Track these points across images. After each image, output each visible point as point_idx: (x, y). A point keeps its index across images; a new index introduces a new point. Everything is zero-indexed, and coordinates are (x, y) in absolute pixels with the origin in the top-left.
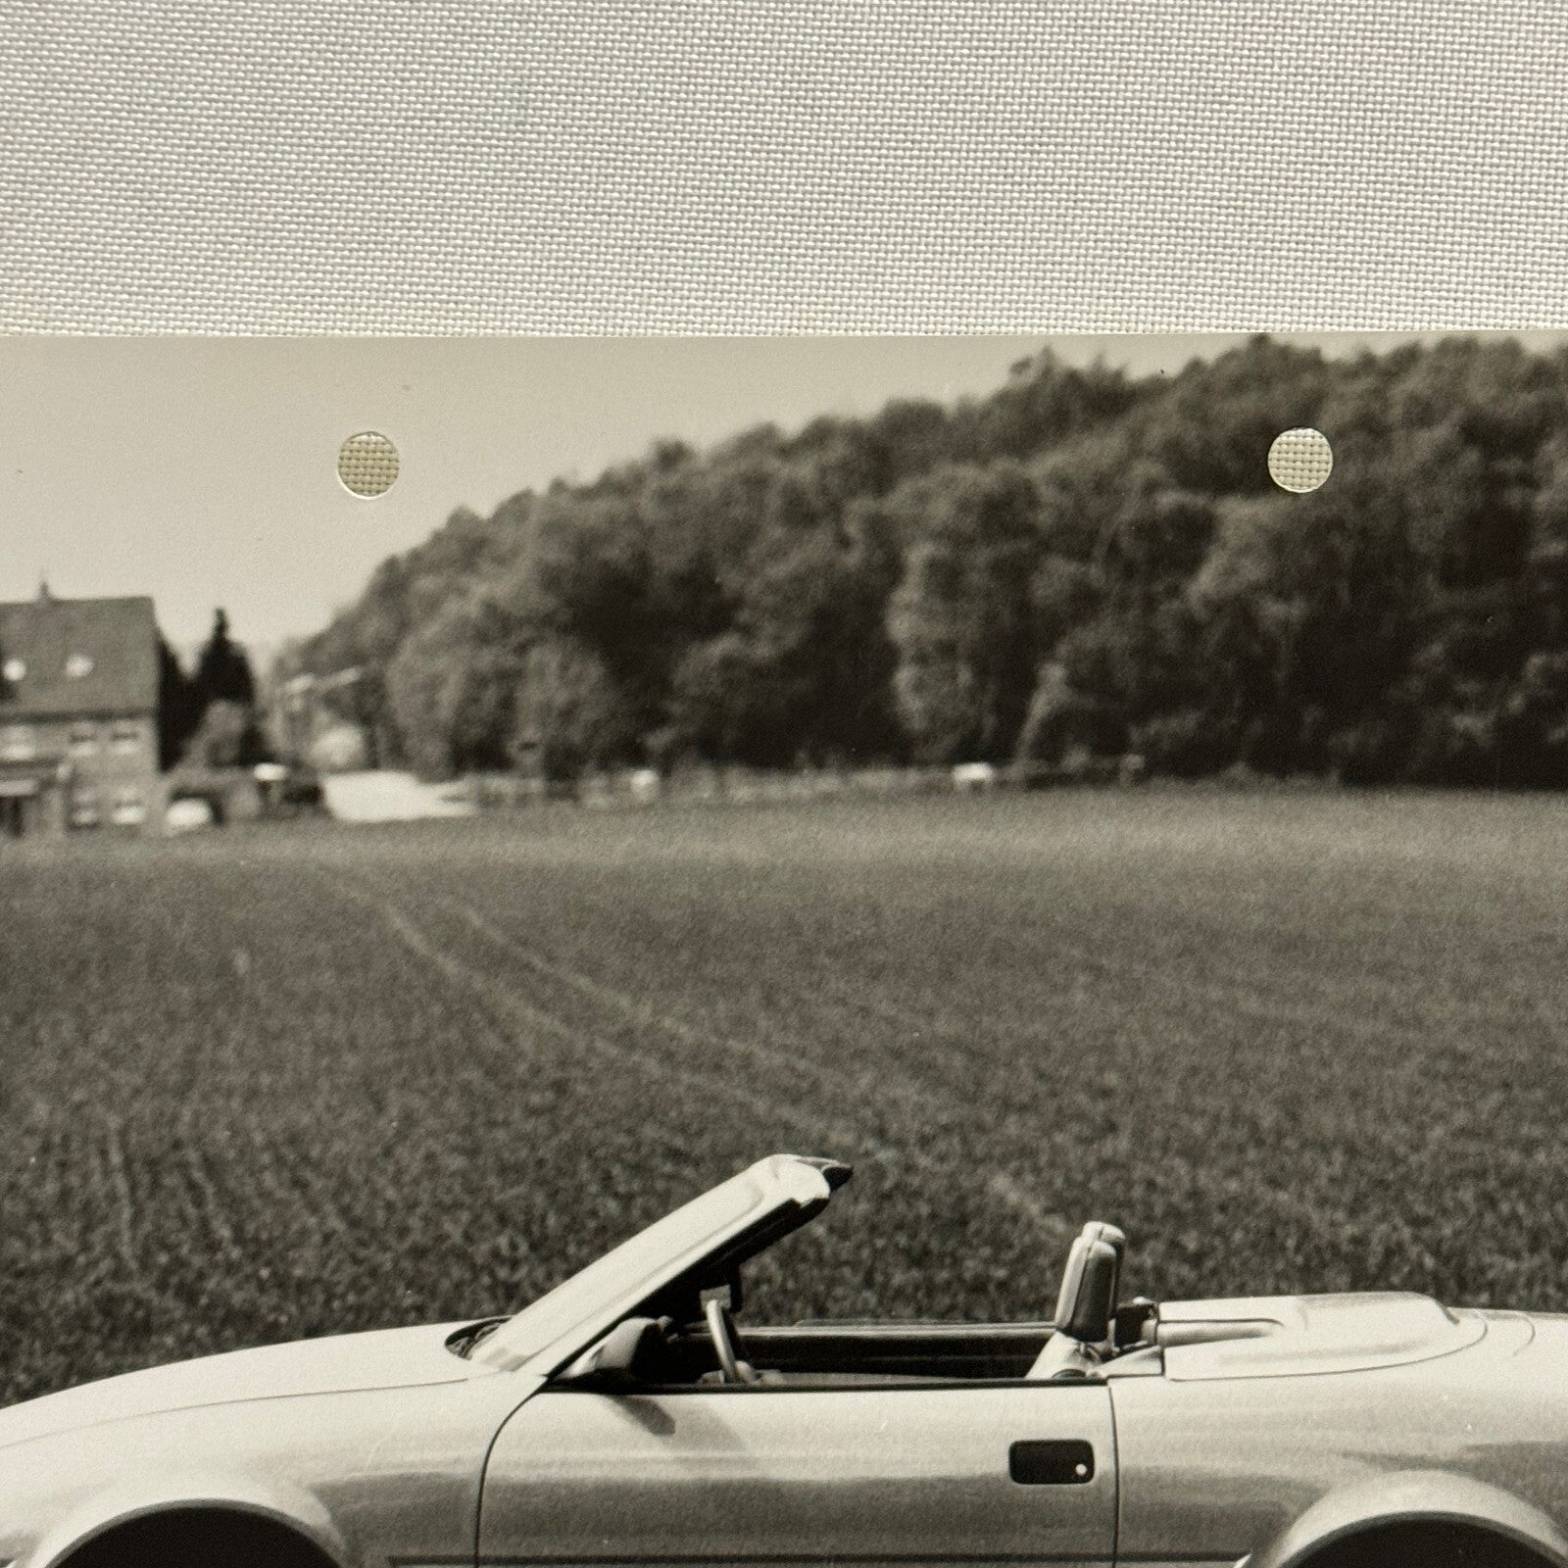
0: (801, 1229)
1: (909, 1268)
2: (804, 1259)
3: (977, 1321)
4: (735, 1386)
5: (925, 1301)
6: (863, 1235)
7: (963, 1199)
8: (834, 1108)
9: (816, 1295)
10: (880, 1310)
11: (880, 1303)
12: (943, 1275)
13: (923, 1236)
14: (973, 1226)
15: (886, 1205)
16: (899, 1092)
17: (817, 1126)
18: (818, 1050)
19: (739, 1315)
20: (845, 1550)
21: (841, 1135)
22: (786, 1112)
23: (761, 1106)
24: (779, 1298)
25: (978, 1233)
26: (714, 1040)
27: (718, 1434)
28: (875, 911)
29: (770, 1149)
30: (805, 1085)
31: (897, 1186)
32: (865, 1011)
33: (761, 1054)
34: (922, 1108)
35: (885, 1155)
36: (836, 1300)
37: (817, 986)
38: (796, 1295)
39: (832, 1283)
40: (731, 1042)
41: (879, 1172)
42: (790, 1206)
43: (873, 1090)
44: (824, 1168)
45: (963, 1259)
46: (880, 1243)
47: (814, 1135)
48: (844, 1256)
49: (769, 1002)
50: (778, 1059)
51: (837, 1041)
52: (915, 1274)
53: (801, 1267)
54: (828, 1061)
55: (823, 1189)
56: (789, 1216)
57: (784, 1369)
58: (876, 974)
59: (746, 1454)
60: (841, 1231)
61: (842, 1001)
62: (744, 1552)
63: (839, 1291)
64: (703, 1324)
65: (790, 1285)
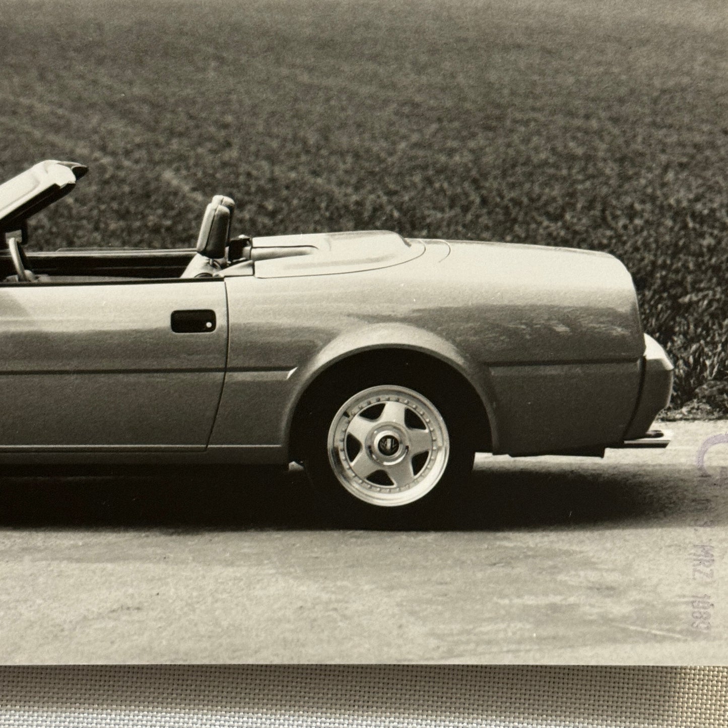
0: (60, 200)
1: (119, 220)
2: (62, 216)
3: (155, 248)
4: (24, 283)
5: (127, 238)
6: (93, 203)
7: (148, 183)
8: (78, 134)
9: (68, 235)
10: (102, 243)
11: (103, 239)
12: (138, 224)
13: (126, 203)
14: (153, 198)
15: (107, 187)
16: (113, 126)
17: (69, 145)
18: (68, 103)
19: (26, 246)
20: (82, 368)
21: (82, 149)
22: (52, 137)
23: (37, 134)
24: (48, 236)
25: (156, 201)
26: (12, 98)
27: (14, 308)
28: (100, 27)
29: (43, 157)
30: (62, 122)
31: (113, 177)
32: (95, 82)
33: (38, 105)
34: (125, 135)
35: (106, 160)
36: (79, 238)
37: (68, 68)
38: (57, 235)
39: (78, 228)
40: (22, 100)
41: (102, 169)
42: (54, 188)
43: (99, 125)
44: (73, 167)
45: (147, 215)
46: (103, 207)
47: (68, 150)
48: (83, 214)
49: (42, 77)
50: (47, 109)
51: (80, 99)
52: (122, 223)
53: (61, 220)
54: (75, 109)
55: (72, 178)
56: (54, 193)
57: (50, 274)
58: (100, 61)
59: (29, 319)
60: (82, 201)
61: (82, 77)
62: (28, 369)
63: (80, 233)
64: (7, 250)
65: (54, 230)
